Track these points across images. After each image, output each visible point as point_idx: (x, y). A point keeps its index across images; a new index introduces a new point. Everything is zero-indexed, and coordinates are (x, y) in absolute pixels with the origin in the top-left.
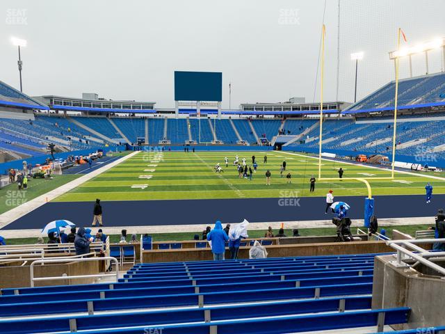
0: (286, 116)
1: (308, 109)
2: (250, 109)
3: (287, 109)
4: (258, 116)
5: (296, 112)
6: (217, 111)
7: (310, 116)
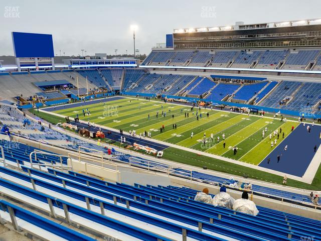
1: (109, 63)
2: (77, 63)
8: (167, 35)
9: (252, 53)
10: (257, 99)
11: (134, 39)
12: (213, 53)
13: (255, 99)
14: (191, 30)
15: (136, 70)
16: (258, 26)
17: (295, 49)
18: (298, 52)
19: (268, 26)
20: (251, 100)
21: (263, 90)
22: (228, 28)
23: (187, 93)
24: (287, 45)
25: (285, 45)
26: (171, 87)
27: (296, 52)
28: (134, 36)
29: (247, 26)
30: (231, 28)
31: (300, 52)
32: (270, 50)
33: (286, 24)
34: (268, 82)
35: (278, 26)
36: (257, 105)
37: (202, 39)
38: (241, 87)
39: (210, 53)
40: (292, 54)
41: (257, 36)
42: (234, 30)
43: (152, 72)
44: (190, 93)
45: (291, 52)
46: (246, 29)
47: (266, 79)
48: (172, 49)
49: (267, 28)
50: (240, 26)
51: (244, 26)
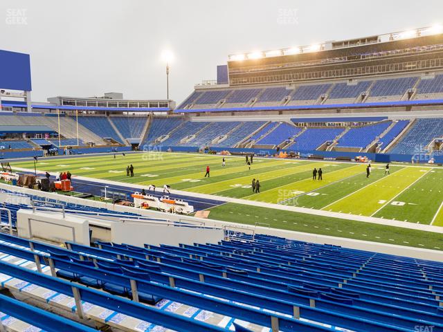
0: (108, 113)
1: (126, 105)
2: (70, 103)
3: (102, 105)
4: (87, 113)
5: (113, 108)
6: (25, 103)
7: (136, 113)
8: (218, 67)
9: (356, 84)
10: (379, 145)
11: (167, 74)
12: (293, 87)
13: (376, 145)
14: (256, 56)
15: (169, 118)
16: (363, 41)
17: (427, 73)
18: (433, 77)
19: (380, 41)
20: (370, 146)
21: (386, 132)
22: (315, 48)
23: (253, 143)
26: (226, 136)
27: (431, 77)
28: (167, 69)
29: (346, 43)
30: (319, 47)
31: (436, 76)
34: (391, 121)
35: (397, 38)
36: (383, 152)
37: (274, 67)
38: (347, 131)
39: (287, 89)
40: (423, 81)
41: (364, 57)
42: (325, 50)
43: (194, 119)
44: (259, 143)
45: (422, 78)
46: (344, 47)
47: (387, 118)
48: (228, 86)
49: (378, 42)
50: (334, 44)
51: (340, 44)
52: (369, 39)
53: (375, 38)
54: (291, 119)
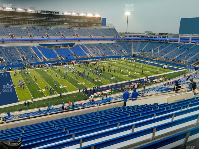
9: (53, 29)
12: (25, 28)
16: (51, 12)
24: (67, 25)
25: (65, 25)
27: (76, 29)
29: (47, 12)
32: (61, 28)
33: (66, 14)
37: (12, 17)
39: (22, 28)
40: (75, 30)
41: (54, 19)
45: (74, 29)
47: (75, 44)
50: (42, 11)
51: (44, 11)
52: (56, 12)
53: (58, 13)
54: (39, 45)
